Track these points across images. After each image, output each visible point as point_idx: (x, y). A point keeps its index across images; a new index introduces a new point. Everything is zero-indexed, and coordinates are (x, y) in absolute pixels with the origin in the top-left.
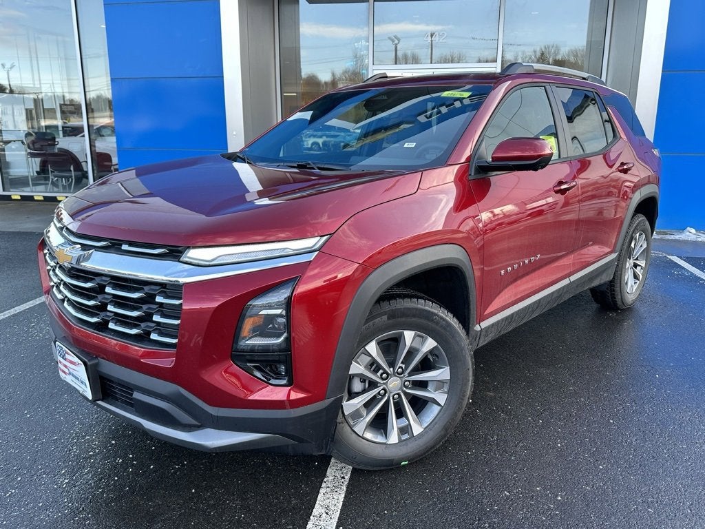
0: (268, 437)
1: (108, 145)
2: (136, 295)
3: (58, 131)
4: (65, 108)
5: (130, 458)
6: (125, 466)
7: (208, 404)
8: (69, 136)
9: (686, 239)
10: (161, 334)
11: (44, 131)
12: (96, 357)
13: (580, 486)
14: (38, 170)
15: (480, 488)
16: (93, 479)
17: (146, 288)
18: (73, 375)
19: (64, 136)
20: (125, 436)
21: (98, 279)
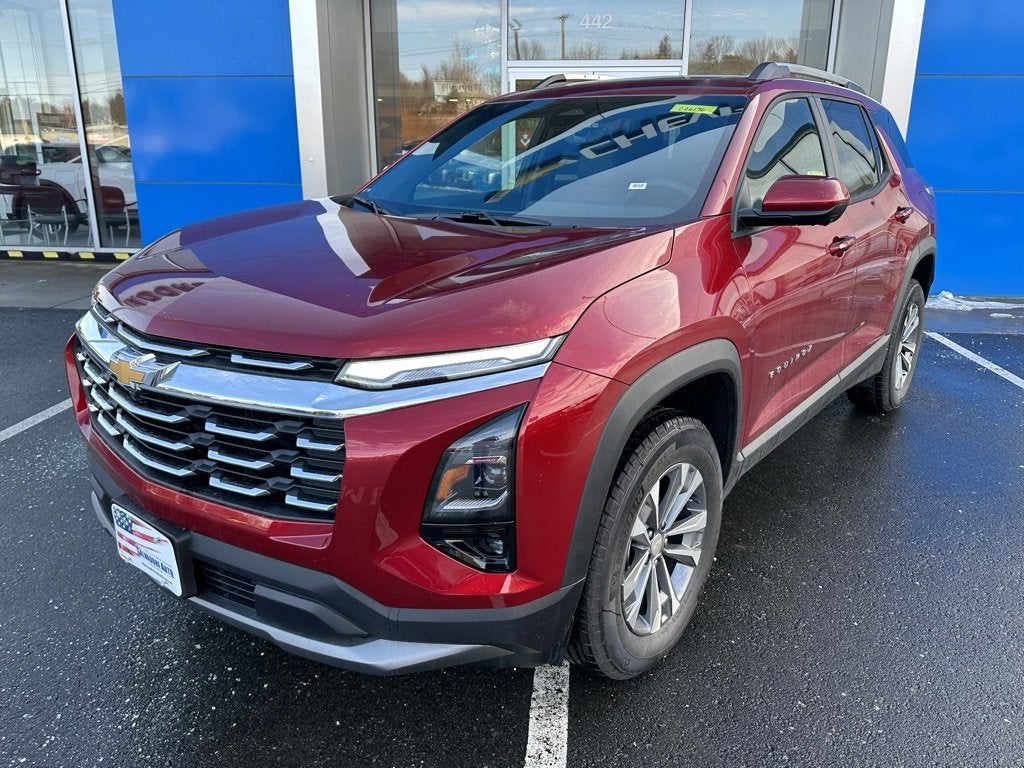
0: (476, 649)
1: (118, 175)
2: (261, 436)
3: (36, 153)
4: (44, 120)
5: (230, 672)
6: (223, 684)
7: (382, 603)
8: (53, 161)
9: (943, 307)
10: (302, 496)
11: (16, 154)
12: (187, 530)
13: (901, 688)
14: (11, 212)
15: (761, 697)
16: (177, 711)
17: (279, 426)
18: (146, 557)
19: (45, 162)
20: (214, 636)
21: (190, 410)
